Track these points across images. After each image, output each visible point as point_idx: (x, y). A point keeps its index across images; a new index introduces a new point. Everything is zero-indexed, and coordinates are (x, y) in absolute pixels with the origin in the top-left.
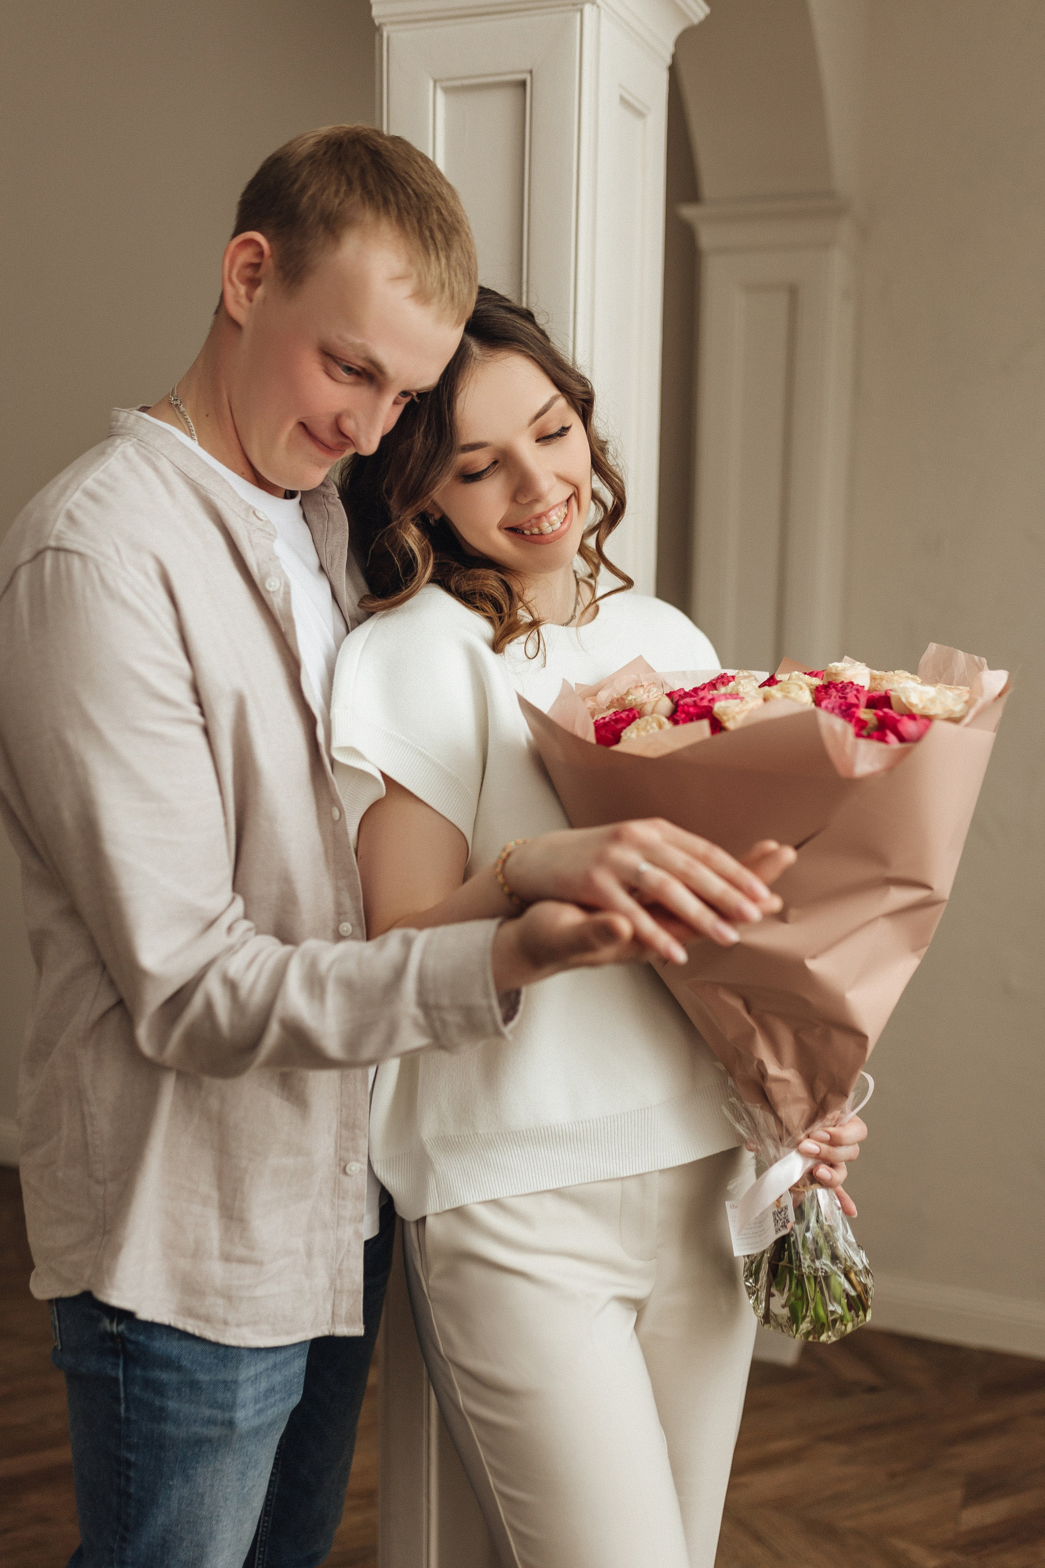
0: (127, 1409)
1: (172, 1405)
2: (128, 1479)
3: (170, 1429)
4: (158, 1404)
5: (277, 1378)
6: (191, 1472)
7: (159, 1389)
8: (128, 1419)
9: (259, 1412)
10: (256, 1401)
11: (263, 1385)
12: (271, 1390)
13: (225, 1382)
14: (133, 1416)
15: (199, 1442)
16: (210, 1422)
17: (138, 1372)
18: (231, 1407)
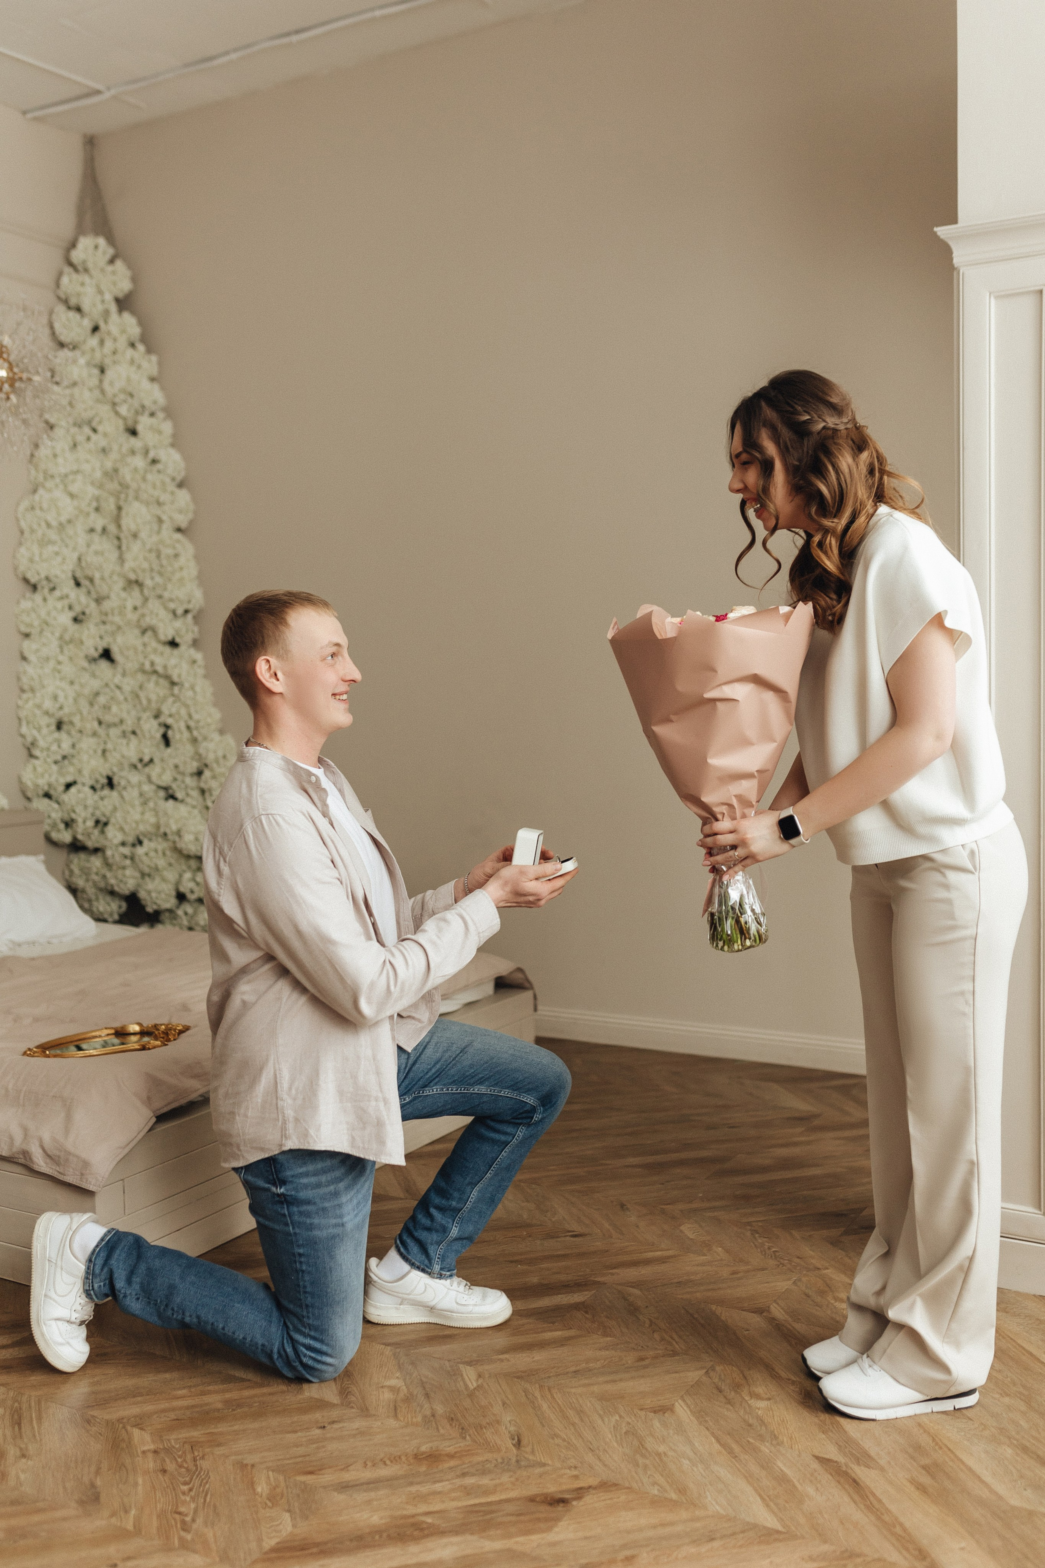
0: (293, 1228)
1: (316, 1221)
2: (301, 1263)
3: (317, 1233)
4: (308, 1222)
5: (360, 1196)
6: (333, 1254)
7: (308, 1215)
8: (295, 1234)
9: (356, 1216)
10: (354, 1210)
11: (355, 1201)
12: (359, 1203)
13: (339, 1205)
14: (297, 1231)
15: (334, 1237)
16: (336, 1225)
17: (295, 1209)
18: (341, 1216)
